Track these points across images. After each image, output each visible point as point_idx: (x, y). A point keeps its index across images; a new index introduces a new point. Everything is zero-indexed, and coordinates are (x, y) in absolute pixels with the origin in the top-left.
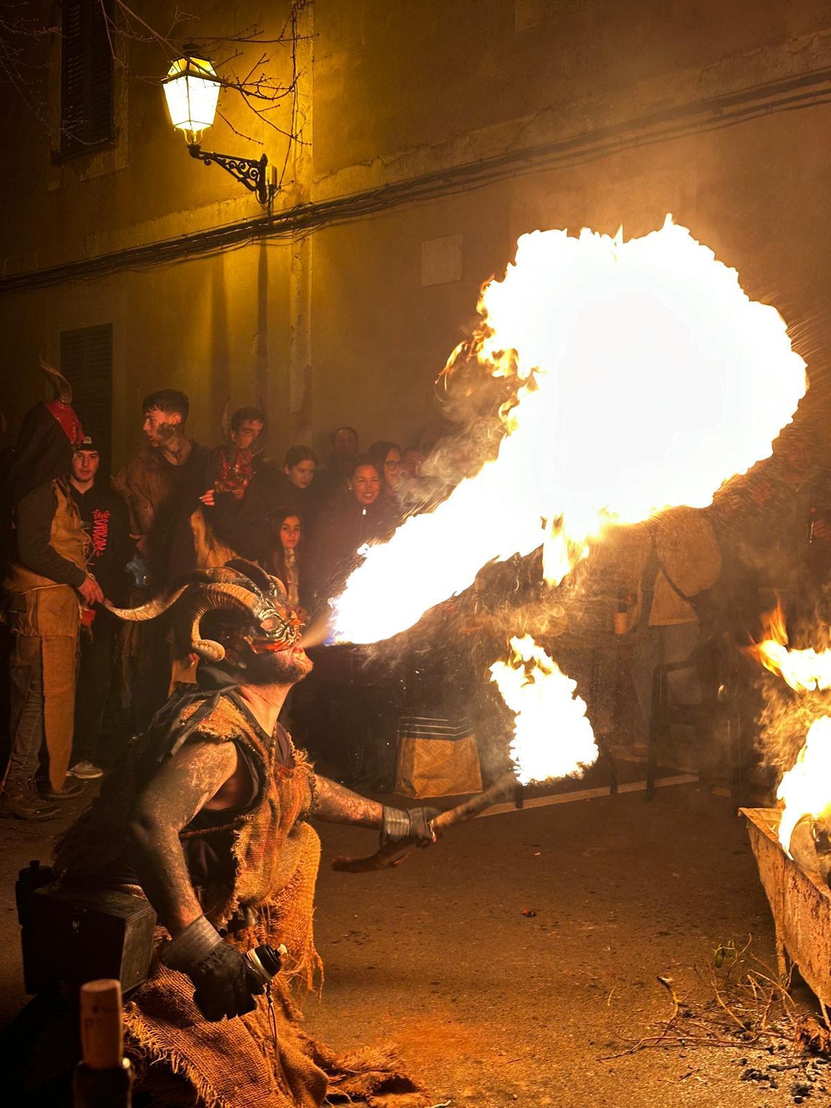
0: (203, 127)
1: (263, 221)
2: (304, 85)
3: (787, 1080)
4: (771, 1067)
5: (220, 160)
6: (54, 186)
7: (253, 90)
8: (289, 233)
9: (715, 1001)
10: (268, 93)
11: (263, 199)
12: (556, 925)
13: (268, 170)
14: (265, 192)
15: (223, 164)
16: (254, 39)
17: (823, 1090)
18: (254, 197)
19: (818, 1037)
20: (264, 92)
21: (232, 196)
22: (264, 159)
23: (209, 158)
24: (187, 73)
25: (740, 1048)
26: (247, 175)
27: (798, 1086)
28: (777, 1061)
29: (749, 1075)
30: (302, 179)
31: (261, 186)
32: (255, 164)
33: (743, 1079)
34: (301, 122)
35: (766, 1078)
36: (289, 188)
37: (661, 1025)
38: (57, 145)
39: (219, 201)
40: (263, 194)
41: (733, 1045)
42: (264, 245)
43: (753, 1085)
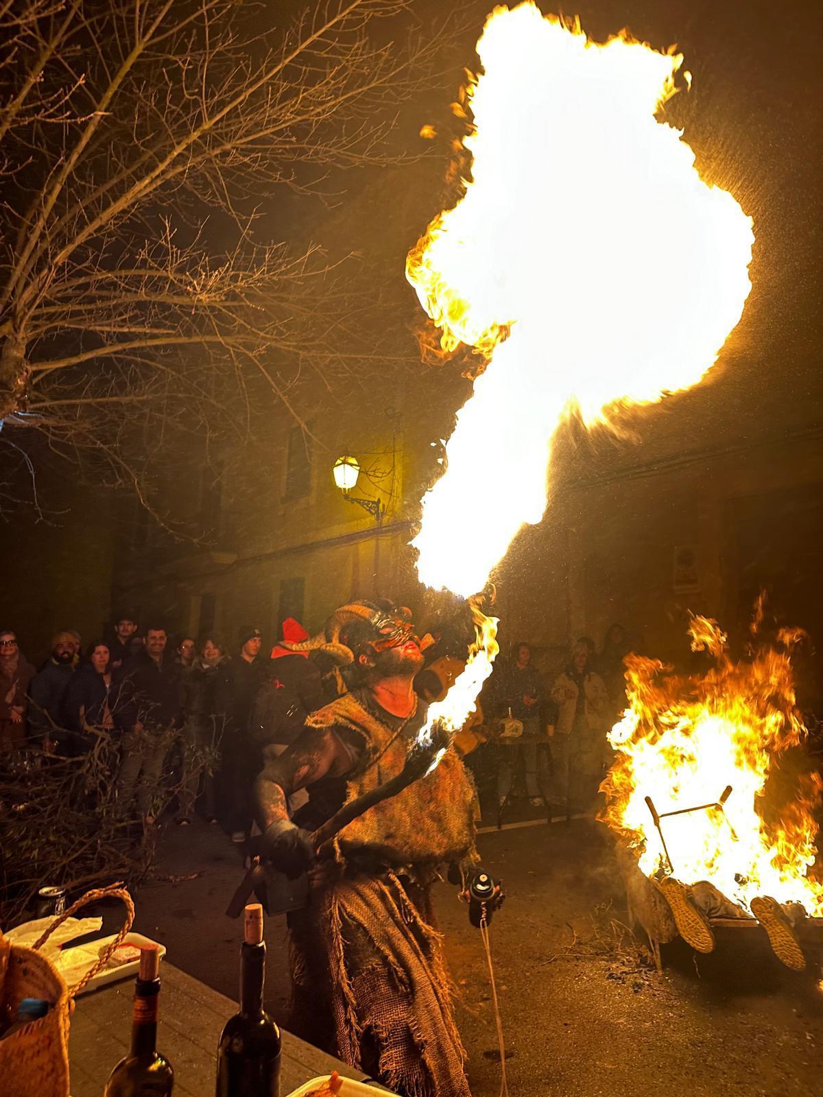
0: (350, 487)
1: (378, 528)
2: (399, 469)
3: (630, 979)
4: (624, 972)
5: (358, 501)
6: (281, 513)
7: (372, 473)
8: (390, 534)
9: (595, 936)
10: (380, 475)
11: (378, 518)
12: (515, 894)
13: (381, 505)
14: (379, 515)
15: (360, 503)
16: (375, 451)
17: (649, 985)
18: (373, 518)
19: (646, 957)
20: (377, 474)
21: (364, 517)
22: (379, 500)
23: (353, 500)
24: (344, 462)
25: (607, 961)
26: (371, 508)
27: (636, 983)
28: (626, 969)
29: (611, 976)
30: (396, 509)
31: (377, 512)
32: (373, 502)
33: (608, 978)
34: (396, 484)
35: (620, 978)
36: (390, 513)
37: (567, 949)
38: (283, 495)
39: (357, 520)
40: (378, 517)
41: (603, 960)
42: (378, 539)
43: (613, 982)
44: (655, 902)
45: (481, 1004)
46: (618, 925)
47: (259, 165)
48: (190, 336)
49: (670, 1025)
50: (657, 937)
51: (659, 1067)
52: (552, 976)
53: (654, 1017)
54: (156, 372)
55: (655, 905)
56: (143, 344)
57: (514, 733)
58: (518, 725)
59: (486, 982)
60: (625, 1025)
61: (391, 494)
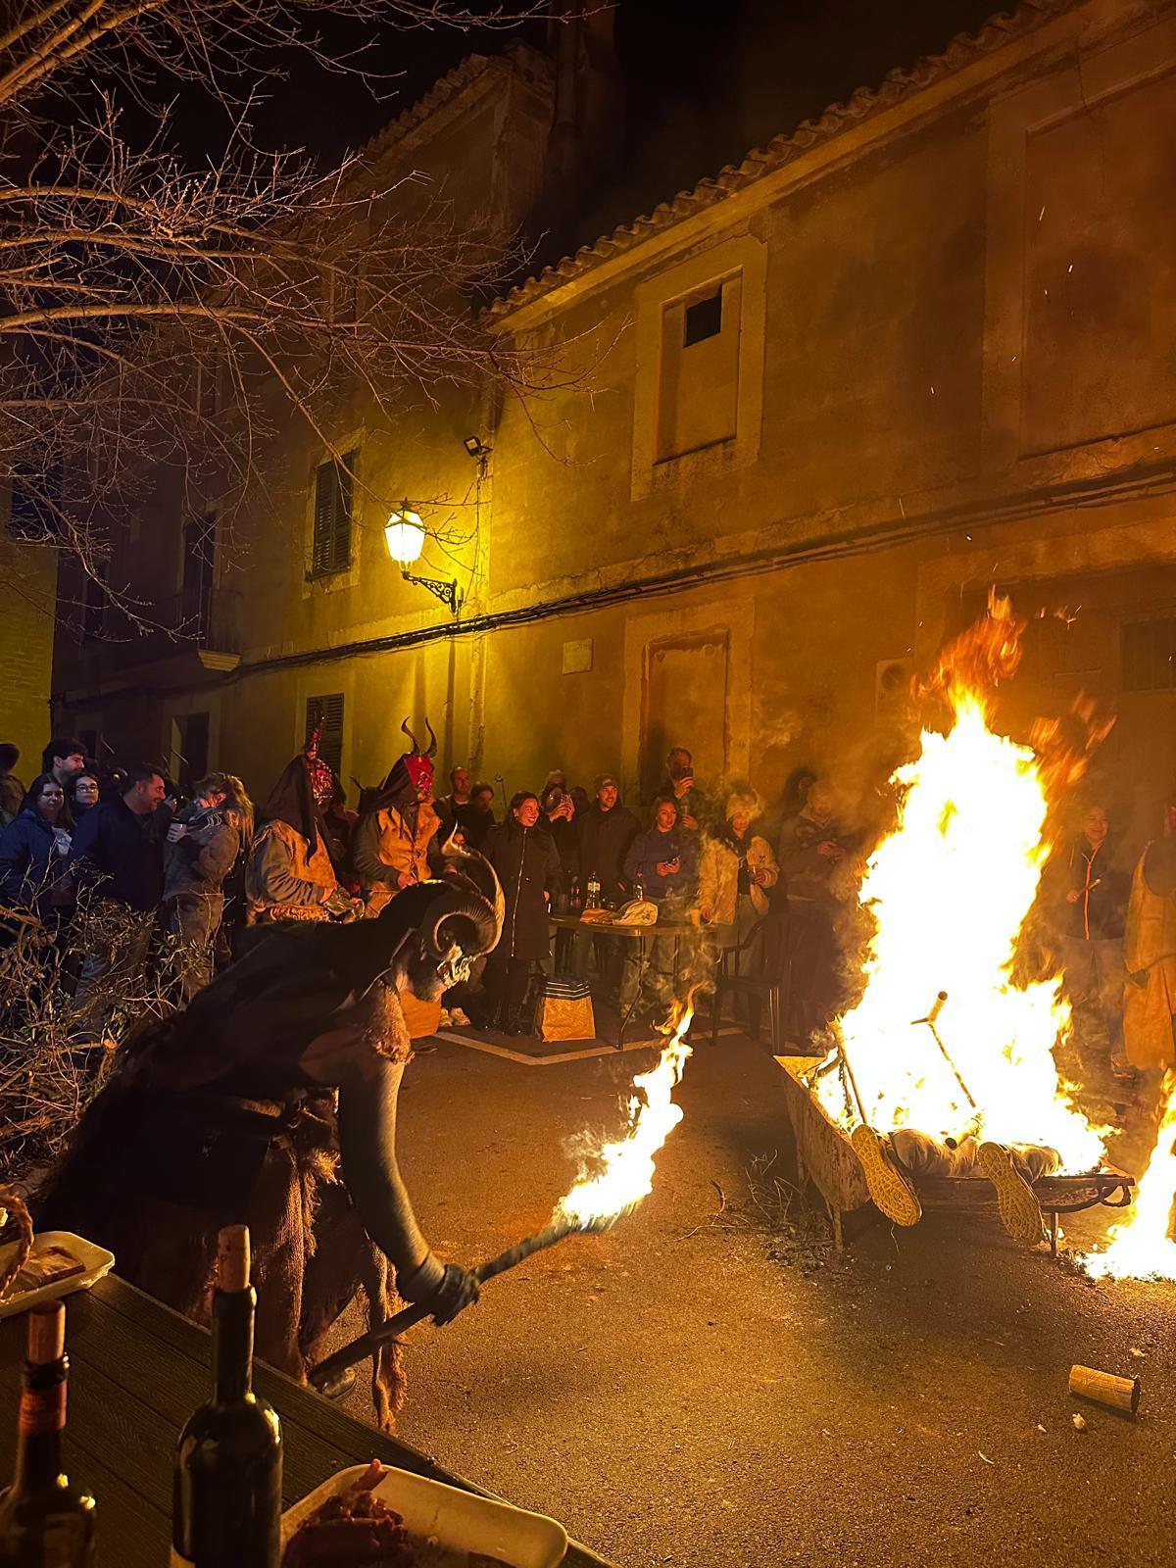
0: (411, 560)
1: (453, 625)
2: (484, 532)
3: (799, 1259)
4: (790, 1250)
5: (424, 582)
6: (306, 596)
7: (444, 537)
8: (471, 633)
9: (751, 1199)
10: (456, 540)
11: (453, 610)
13: (458, 589)
14: (456, 605)
15: (425, 584)
17: (824, 1267)
18: (447, 608)
20: (452, 539)
21: (432, 606)
22: (455, 582)
23: (416, 580)
24: (404, 521)
25: (768, 1234)
26: (442, 593)
27: (807, 1264)
28: (794, 1245)
29: (773, 1255)
30: (481, 597)
31: (452, 600)
32: (448, 585)
33: (768, 1259)
34: (481, 558)
35: (785, 1258)
36: (472, 602)
37: (711, 1218)
38: (309, 568)
39: (423, 610)
40: (453, 606)
41: (762, 1232)
42: (453, 642)
43: (775, 1263)
44: (837, 1155)
45: (593, 1298)
46: (784, 1185)
47: (261, 15)
48: (154, 303)
49: (852, 1321)
50: (838, 1201)
51: (838, 1380)
52: (691, 1256)
53: (831, 1311)
54: (103, 361)
55: (838, 1159)
56: (78, 313)
57: (646, 921)
58: (650, 909)
59: (599, 1266)
60: (792, 1323)
61: (473, 571)
